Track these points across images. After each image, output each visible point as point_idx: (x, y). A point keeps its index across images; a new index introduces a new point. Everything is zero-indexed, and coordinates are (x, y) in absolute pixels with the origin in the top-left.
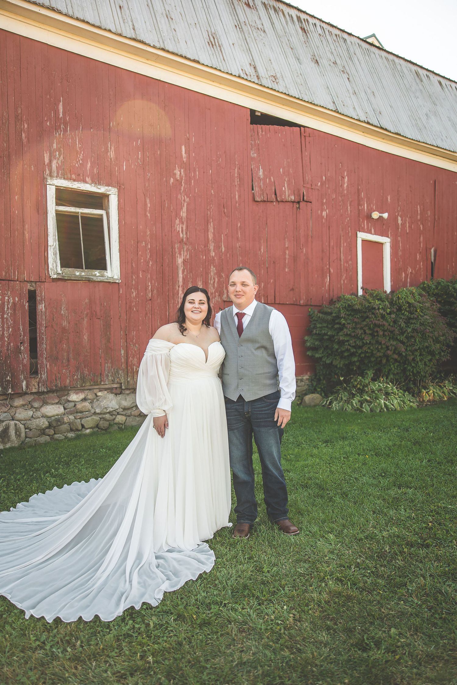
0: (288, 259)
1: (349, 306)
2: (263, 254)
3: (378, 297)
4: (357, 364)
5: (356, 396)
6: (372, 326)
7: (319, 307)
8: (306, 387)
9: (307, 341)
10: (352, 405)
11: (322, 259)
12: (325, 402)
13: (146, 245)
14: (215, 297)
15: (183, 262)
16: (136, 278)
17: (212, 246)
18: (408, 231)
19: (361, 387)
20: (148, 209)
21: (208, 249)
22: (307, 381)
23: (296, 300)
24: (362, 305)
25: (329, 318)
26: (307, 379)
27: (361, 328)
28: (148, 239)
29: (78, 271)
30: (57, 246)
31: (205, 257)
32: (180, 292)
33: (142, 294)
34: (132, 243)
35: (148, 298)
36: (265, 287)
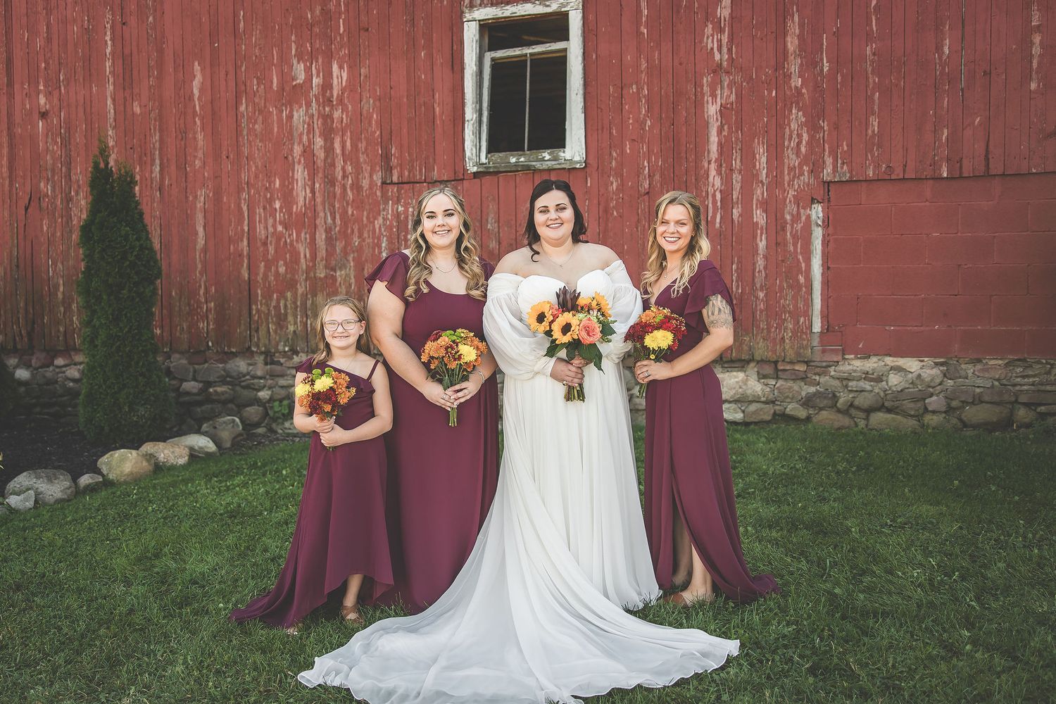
13: (639, 89)
14: (802, 174)
15: (720, 110)
16: (617, 155)
17: (794, 66)
20: (644, 19)
21: (784, 73)
28: (643, 77)
29: (514, 156)
30: (485, 119)
31: (776, 93)
32: (713, 173)
33: (630, 184)
34: (611, 90)
35: (642, 191)
36: (953, 138)
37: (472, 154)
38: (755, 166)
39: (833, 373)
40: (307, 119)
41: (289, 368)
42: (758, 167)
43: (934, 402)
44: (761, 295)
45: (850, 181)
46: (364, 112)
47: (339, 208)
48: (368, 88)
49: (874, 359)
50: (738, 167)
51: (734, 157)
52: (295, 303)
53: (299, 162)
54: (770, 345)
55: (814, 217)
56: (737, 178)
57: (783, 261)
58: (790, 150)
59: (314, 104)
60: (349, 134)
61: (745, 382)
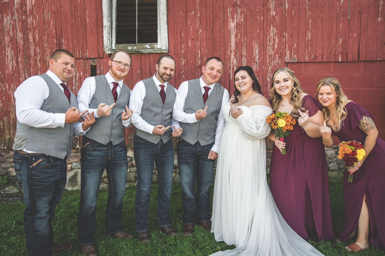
2: (343, 4)
13: (196, 13)
14: (275, 59)
15: (236, 26)
16: (185, 47)
17: (272, 5)
21: (267, 8)
28: (198, 7)
29: (130, 46)
30: (114, 26)
31: (263, 18)
32: (233, 57)
33: (191, 62)
34: (181, 13)
35: (197, 65)
36: (344, 43)
37: (108, 44)
38: (253, 54)
40: (12, 22)
41: (7, 158)
42: (254, 55)
45: (298, 63)
46: (46, 19)
47: (33, 72)
48: (47, 6)
50: (245, 54)
51: (243, 49)
52: (9, 123)
53: (8, 46)
56: (244, 60)
58: (270, 46)
59: (16, 14)
60: (37, 31)
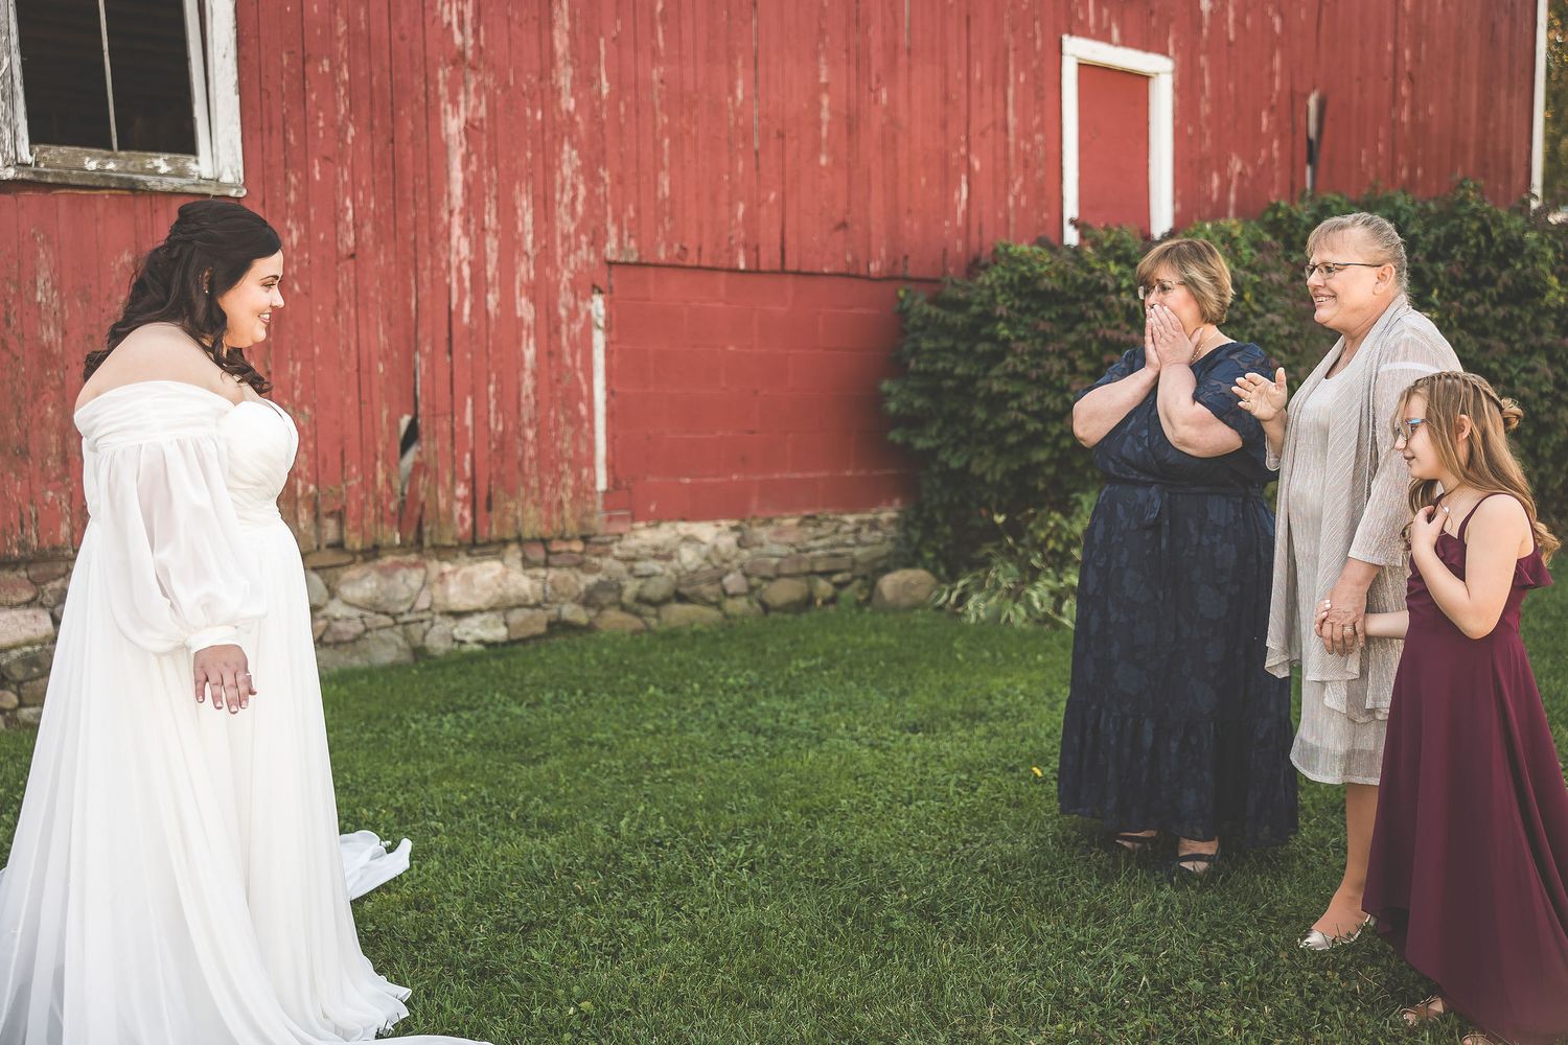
0: (830, 123)
1: (1023, 279)
2: (743, 104)
3: (1120, 252)
4: (1050, 470)
5: (1042, 577)
6: (1094, 346)
7: (931, 283)
8: (888, 547)
9: (889, 394)
10: (1029, 606)
11: (944, 126)
12: (945, 596)
13: (335, 68)
14: (578, 247)
15: (465, 129)
16: (299, 181)
17: (564, 78)
18: (1232, 37)
19: (1060, 548)
21: (552, 87)
22: (892, 528)
23: (856, 261)
24: (1065, 280)
25: (959, 319)
26: (892, 521)
27: (1062, 354)
28: (341, 49)
29: (93, 157)
30: (16, 70)
31: (543, 115)
32: (457, 231)
33: (322, 236)
34: (285, 63)
35: (343, 250)
36: (750, 216)
37: (4, 141)
38: (516, 227)
39: (617, 552)
42: (520, 229)
43: (733, 581)
44: (530, 434)
45: (639, 264)
49: (665, 526)
50: (493, 226)
51: (487, 209)
54: (544, 514)
55: (594, 315)
56: (491, 244)
57: (558, 381)
58: (562, 207)
61: (505, 576)
